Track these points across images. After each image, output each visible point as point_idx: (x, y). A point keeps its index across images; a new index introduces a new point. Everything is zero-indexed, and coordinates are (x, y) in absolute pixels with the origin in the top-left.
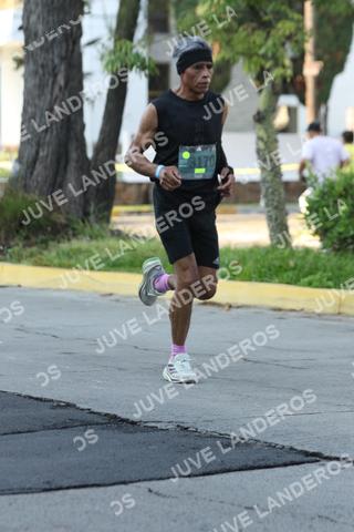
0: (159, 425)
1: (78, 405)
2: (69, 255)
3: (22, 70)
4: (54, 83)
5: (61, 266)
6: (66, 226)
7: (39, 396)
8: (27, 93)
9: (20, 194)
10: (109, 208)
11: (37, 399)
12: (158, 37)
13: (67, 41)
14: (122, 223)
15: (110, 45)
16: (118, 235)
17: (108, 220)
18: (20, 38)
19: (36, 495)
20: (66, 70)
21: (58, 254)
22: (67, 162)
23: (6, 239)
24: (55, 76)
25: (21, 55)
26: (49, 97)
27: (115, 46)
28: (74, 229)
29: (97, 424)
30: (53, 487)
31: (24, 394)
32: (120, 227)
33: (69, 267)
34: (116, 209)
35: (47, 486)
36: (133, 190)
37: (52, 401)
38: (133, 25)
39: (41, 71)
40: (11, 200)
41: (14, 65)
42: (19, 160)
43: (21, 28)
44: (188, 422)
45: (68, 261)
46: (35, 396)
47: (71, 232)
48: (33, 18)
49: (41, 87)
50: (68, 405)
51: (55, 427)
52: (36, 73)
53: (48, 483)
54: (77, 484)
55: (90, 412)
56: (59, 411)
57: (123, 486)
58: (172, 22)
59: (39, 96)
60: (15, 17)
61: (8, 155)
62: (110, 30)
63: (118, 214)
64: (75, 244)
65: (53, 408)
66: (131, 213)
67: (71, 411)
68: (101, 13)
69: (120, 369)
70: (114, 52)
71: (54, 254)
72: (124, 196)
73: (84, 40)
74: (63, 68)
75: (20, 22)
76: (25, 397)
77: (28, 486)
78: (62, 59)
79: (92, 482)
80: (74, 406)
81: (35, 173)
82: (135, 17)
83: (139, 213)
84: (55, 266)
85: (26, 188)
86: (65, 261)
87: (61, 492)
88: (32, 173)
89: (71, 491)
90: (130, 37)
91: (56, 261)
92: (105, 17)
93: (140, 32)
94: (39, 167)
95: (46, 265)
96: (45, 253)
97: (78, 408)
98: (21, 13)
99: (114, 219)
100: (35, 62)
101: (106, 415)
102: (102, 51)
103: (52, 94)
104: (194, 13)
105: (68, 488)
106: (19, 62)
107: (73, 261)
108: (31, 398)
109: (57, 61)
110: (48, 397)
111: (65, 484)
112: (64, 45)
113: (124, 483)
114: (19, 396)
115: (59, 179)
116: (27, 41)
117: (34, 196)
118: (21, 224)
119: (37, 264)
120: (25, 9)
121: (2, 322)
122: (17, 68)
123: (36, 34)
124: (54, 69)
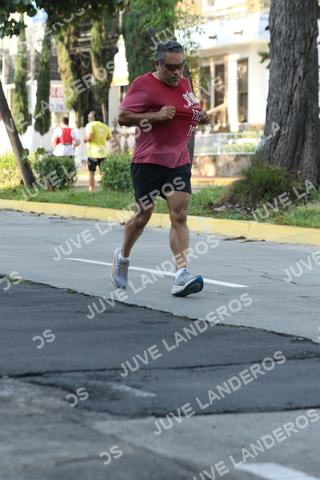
1: (314, 340)
2: (305, 215)
3: (267, 62)
4: (294, 73)
5: (298, 225)
7: (281, 332)
8: (272, 81)
9: (266, 164)
11: (279, 334)
13: (305, 39)
18: (267, 37)
19: (278, 414)
20: (304, 63)
21: (296, 215)
22: (304, 139)
23: (253, 201)
24: (296, 68)
25: (267, 50)
26: (290, 85)
30: (294, 406)
31: (269, 329)
33: (305, 226)
35: (288, 406)
37: (291, 336)
39: (284, 64)
40: (258, 170)
41: (260, 58)
43: (267, 28)
45: (304, 221)
46: (277, 331)
48: (278, 20)
49: (284, 77)
50: (306, 340)
52: (280, 65)
53: (290, 403)
54: (313, 405)
56: (297, 344)
59: (282, 84)
60: (261, 19)
61: (255, 133)
64: (310, 207)
65: (293, 341)
67: (306, 345)
71: (292, 215)
74: (302, 62)
75: (266, 24)
76: (270, 332)
77: (273, 405)
78: (302, 54)
80: (310, 341)
81: (278, 147)
84: (293, 225)
85: (270, 160)
86: (301, 220)
88: (275, 148)
91: (294, 221)
94: (281, 143)
95: (286, 224)
96: (286, 213)
97: (314, 343)
98: (268, 16)
100: (279, 56)
103: (293, 82)
106: (265, 56)
107: (308, 221)
108: (274, 333)
109: (297, 55)
110: (289, 333)
112: (303, 43)
114: (265, 331)
115: (297, 153)
116: (272, 39)
117: (277, 167)
118: (266, 190)
119: (278, 223)
120: (271, 13)
121: (250, 270)
122: (262, 61)
123: (280, 33)
124: (295, 62)
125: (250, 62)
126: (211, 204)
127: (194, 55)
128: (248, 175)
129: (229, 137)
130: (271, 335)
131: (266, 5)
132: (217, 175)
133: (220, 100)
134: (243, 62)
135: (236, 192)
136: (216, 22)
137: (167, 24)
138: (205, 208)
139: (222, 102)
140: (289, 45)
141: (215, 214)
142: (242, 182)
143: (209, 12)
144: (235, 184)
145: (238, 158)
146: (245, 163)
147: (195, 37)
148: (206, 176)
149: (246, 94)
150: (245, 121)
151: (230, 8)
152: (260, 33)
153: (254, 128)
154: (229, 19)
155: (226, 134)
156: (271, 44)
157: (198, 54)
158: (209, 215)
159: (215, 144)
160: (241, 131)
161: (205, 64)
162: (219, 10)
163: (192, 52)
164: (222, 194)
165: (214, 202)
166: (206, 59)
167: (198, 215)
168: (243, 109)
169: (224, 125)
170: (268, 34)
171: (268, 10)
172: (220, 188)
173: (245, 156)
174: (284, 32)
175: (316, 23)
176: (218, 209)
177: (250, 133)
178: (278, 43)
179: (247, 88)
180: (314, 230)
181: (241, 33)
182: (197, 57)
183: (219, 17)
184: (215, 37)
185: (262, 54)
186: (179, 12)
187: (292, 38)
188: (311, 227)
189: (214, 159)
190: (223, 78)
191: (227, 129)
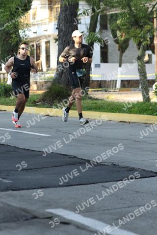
0: (105, 164)
1: (78, 157)
3: (57, 43)
8: (59, 50)
9: (57, 85)
11: (64, 155)
12: (104, 31)
14: (92, 94)
15: (88, 34)
16: (91, 98)
17: (87, 94)
18: (56, 32)
23: (52, 100)
25: (57, 37)
27: (89, 34)
29: (84, 163)
32: (92, 96)
33: (74, 110)
34: (90, 90)
35: (68, 185)
36: (96, 83)
37: (68, 155)
38: (95, 27)
39: (64, 43)
40: (54, 87)
41: (55, 41)
42: (57, 73)
43: (57, 28)
44: (116, 162)
48: (61, 25)
50: (74, 157)
51: (70, 164)
52: (62, 43)
53: (67, 183)
55: (82, 159)
56: (71, 159)
57: (93, 185)
58: (109, 26)
60: (55, 24)
62: (88, 28)
65: (69, 158)
66: (95, 91)
67: (75, 159)
69: (92, 144)
70: (89, 36)
72: (93, 85)
75: (56, 26)
76: (59, 154)
79: (83, 183)
80: (76, 157)
82: (96, 24)
83: (98, 91)
85: (59, 83)
87: (72, 187)
88: (61, 78)
89: (76, 186)
90: (94, 31)
92: (86, 24)
93: (98, 30)
94: (63, 76)
98: (57, 23)
99: (89, 93)
100: (62, 40)
104: (116, 22)
105: (75, 185)
106: (56, 40)
108: (61, 154)
113: (94, 183)
114: (57, 153)
116: (59, 32)
117: (62, 86)
118: (57, 95)
120: (58, 22)
121: (51, 128)
122: (56, 42)
123: (62, 31)
125: (50, 42)
126: (35, 102)
127: (27, 40)
128: (50, 89)
129: (43, 74)
131: (56, 19)
132: (38, 90)
133: (38, 58)
134: (48, 42)
135: (45, 96)
136: (36, 26)
137: (15, 28)
138: (32, 103)
139: (39, 59)
140: (66, 35)
141: (37, 106)
142: (47, 92)
143: (33, 22)
144: (45, 93)
145: (46, 82)
146: (49, 84)
147: (27, 32)
148: (33, 90)
149: (49, 56)
150: (49, 67)
151: (41, 20)
152: (54, 30)
153: (53, 70)
154: (41, 25)
155: (41, 73)
156: (59, 35)
157: (29, 39)
158: (34, 106)
159: (37, 77)
160: (47, 71)
161: (31, 44)
162: (37, 21)
163: (26, 39)
164: (40, 97)
165: (36, 101)
166: (32, 42)
167: (30, 106)
168: (48, 62)
169: (40, 69)
171: (57, 21)
172: (39, 95)
173: (50, 81)
174: (64, 30)
175: (77, 26)
176: (38, 104)
177: (51, 72)
178: (61, 34)
179: (49, 53)
181: (47, 31)
182: (29, 41)
183: (37, 24)
184: (36, 33)
185: (55, 39)
186: (21, 22)
187: (67, 32)
189: (36, 83)
190: (39, 49)
191: (42, 70)
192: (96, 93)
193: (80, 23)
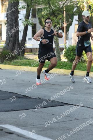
0: (35, 98)
2: (16, 63)
3: (6, 25)
4: (13, 27)
5: (14, 65)
6: (15, 57)
8: (7, 30)
9: (6, 50)
10: (24, 53)
11: (10, 92)
14: (26, 56)
15: (24, 20)
16: (26, 59)
17: (24, 56)
18: (6, 19)
19: (9, 112)
20: (15, 25)
21: (14, 63)
22: (15, 44)
23: (3, 59)
24: (13, 26)
25: (6, 22)
28: (17, 58)
29: (22, 97)
32: (26, 57)
33: (16, 65)
34: (25, 53)
35: (12, 110)
36: (29, 49)
38: (29, 16)
39: (10, 25)
40: (4, 52)
41: (5, 24)
42: (6, 43)
43: (6, 17)
44: (41, 97)
45: (16, 64)
47: (16, 58)
48: (9, 15)
49: (10, 28)
50: (16, 94)
52: (9, 26)
55: (20, 95)
57: (27, 110)
58: (37, 15)
61: (3, 43)
62: (24, 17)
63: (26, 54)
64: (17, 60)
65: (13, 94)
66: (29, 54)
67: (16, 95)
68: (22, 14)
69: (27, 86)
71: (13, 63)
72: (27, 51)
73: (19, 19)
75: (6, 15)
77: (8, 110)
78: (14, 23)
79: (21, 109)
82: (29, 14)
83: (30, 54)
86: (15, 64)
87: (15, 111)
88: (8, 46)
89: (17, 111)
90: (29, 19)
91: (13, 64)
92: (23, 14)
94: (10, 45)
95: (11, 65)
96: (11, 62)
97: (18, 94)
99: (25, 55)
101: (24, 95)
102: (23, 21)
104: (41, 13)
105: (16, 110)
106: (6, 24)
109: (13, 23)
110: (12, 92)
111: (15, 109)
112: (15, 20)
113: (28, 109)
114: (6, 91)
115: (14, 47)
116: (7, 19)
117: (9, 51)
119: (9, 65)
121: (2, 76)
122: (5, 25)
123: (9, 18)
124: (13, 25)
125: (2, 25)
128: (2, 53)
130: (8, 93)
131: (6, 11)
134: (0, 25)
140: (11, 21)
142: (0, 55)
146: (1, 50)
149: (1, 33)
150: (1, 40)
152: (5, 18)
153: (3, 41)
156: (7, 20)
160: (0, 42)
170: (6, 18)
173: (1, 48)
174: (10, 18)
175: (18, 15)
177: (2, 42)
178: (9, 20)
179: (1, 31)
180: (18, 66)
187: (12, 19)
188: (17, 65)
192: (29, 55)
193: (20, 14)
